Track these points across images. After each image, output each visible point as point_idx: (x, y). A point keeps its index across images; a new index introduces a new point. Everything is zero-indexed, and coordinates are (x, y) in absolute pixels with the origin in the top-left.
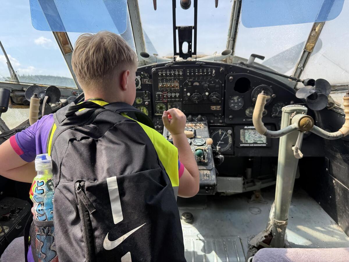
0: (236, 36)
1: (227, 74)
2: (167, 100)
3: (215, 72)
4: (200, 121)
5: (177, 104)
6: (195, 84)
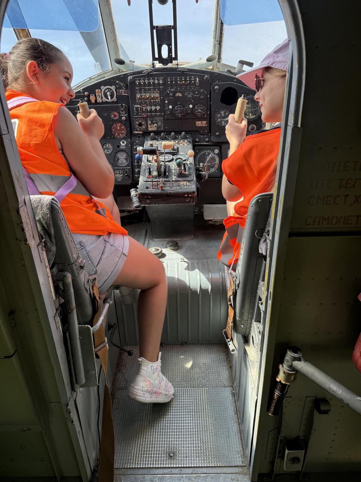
0: (222, 38)
1: (212, 84)
2: (146, 114)
3: (199, 81)
4: (183, 139)
5: (158, 119)
6: (177, 95)
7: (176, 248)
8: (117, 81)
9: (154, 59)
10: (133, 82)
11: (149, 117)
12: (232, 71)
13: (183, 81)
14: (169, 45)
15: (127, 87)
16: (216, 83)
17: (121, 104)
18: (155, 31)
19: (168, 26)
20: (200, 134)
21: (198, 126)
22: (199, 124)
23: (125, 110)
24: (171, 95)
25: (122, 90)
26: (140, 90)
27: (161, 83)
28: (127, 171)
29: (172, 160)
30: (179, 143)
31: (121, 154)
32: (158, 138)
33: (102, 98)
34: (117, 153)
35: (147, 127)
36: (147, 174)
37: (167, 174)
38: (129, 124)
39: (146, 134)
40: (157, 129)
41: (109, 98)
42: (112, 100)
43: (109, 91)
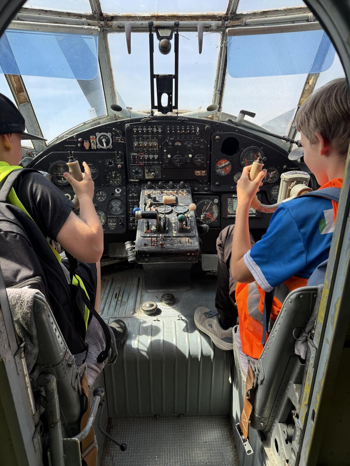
0: (224, 88)
1: (213, 133)
2: (143, 162)
3: (199, 130)
4: (182, 188)
5: (156, 168)
6: (176, 144)
7: (172, 302)
8: (113, 129)
9: (153, 107)
10: (130, 130)
11: (146, 166)
12: (233, 120)
13: (183, 130)
14: (170, 94)
15: (123, 134)
16: (216, 133)
17: (117, 152)
18: (155, 80)
19: (169, 75)
20: (199, 183)
21: (197, 175)
22: (198, 173)
23: (121, 158)
24: (170, 144)
25: (118, 138)
26: (138, 138)
27: (160, 131)
28: (121, 220)
29: (171, 212)
30: (178, 193)
31: (116, 202)
32: (155, 187)
33: (97, 144)
34: (111, 200)
35: (144, 176)
36: (145, 229)
37: (167, 228)
38: (126, 172)
39: (143, 182)
40: (155, 177)
41: (105, 145)
42: (107, 147)
43: (104, 138)
